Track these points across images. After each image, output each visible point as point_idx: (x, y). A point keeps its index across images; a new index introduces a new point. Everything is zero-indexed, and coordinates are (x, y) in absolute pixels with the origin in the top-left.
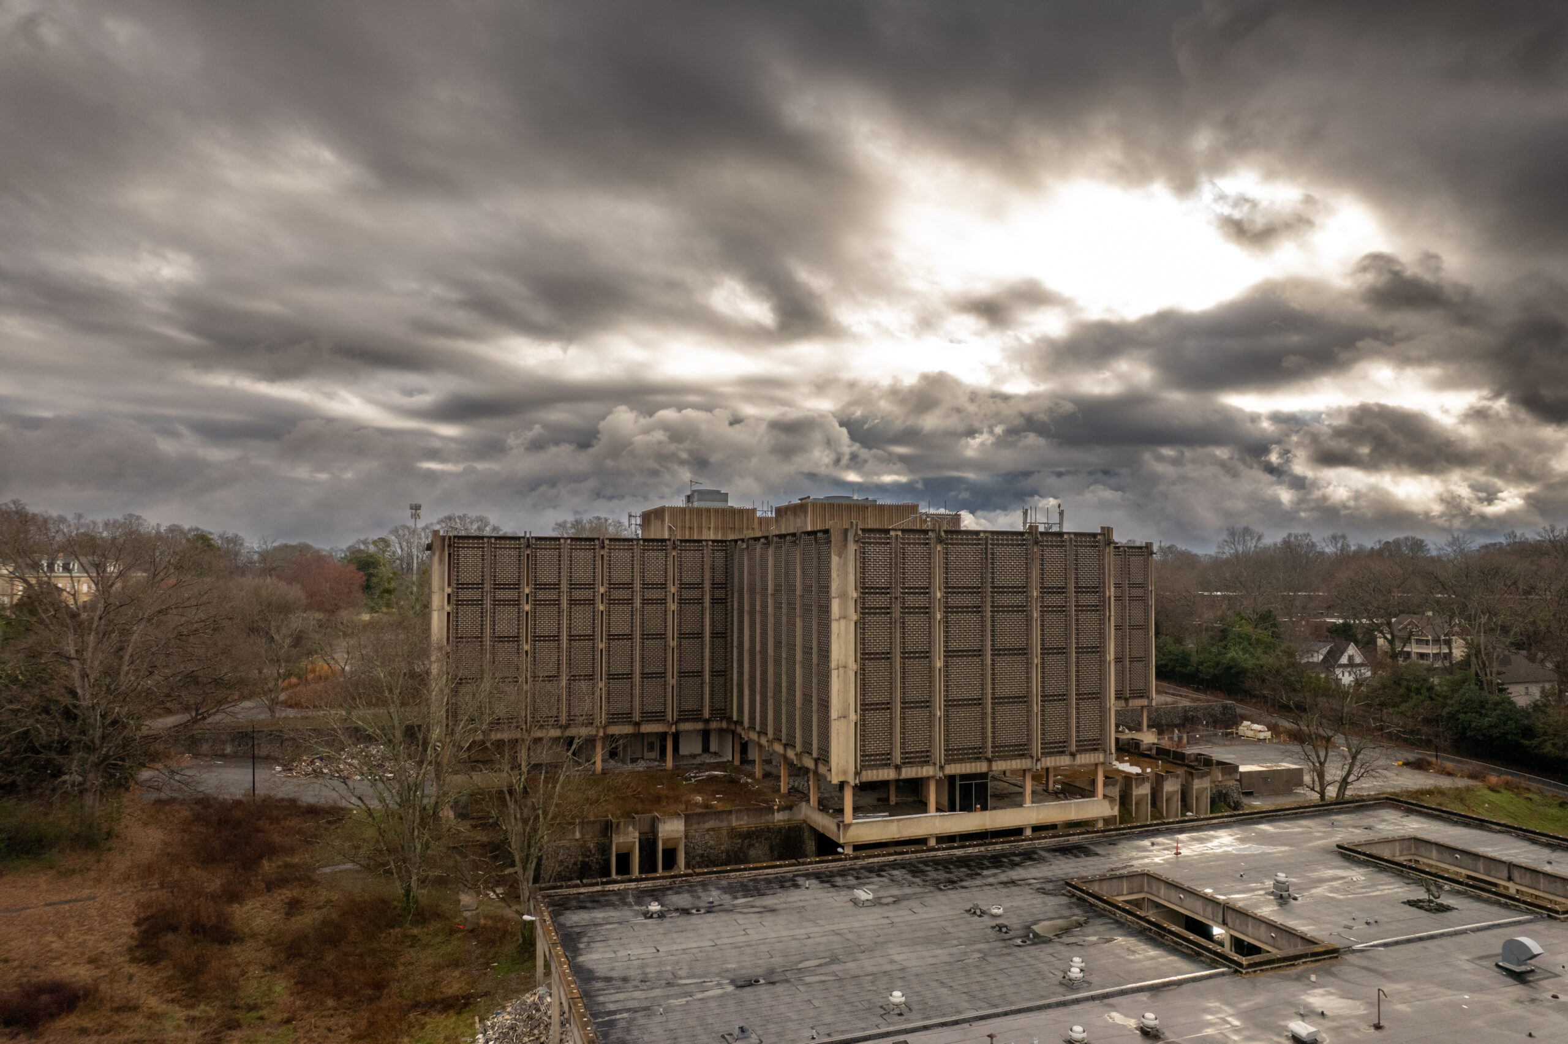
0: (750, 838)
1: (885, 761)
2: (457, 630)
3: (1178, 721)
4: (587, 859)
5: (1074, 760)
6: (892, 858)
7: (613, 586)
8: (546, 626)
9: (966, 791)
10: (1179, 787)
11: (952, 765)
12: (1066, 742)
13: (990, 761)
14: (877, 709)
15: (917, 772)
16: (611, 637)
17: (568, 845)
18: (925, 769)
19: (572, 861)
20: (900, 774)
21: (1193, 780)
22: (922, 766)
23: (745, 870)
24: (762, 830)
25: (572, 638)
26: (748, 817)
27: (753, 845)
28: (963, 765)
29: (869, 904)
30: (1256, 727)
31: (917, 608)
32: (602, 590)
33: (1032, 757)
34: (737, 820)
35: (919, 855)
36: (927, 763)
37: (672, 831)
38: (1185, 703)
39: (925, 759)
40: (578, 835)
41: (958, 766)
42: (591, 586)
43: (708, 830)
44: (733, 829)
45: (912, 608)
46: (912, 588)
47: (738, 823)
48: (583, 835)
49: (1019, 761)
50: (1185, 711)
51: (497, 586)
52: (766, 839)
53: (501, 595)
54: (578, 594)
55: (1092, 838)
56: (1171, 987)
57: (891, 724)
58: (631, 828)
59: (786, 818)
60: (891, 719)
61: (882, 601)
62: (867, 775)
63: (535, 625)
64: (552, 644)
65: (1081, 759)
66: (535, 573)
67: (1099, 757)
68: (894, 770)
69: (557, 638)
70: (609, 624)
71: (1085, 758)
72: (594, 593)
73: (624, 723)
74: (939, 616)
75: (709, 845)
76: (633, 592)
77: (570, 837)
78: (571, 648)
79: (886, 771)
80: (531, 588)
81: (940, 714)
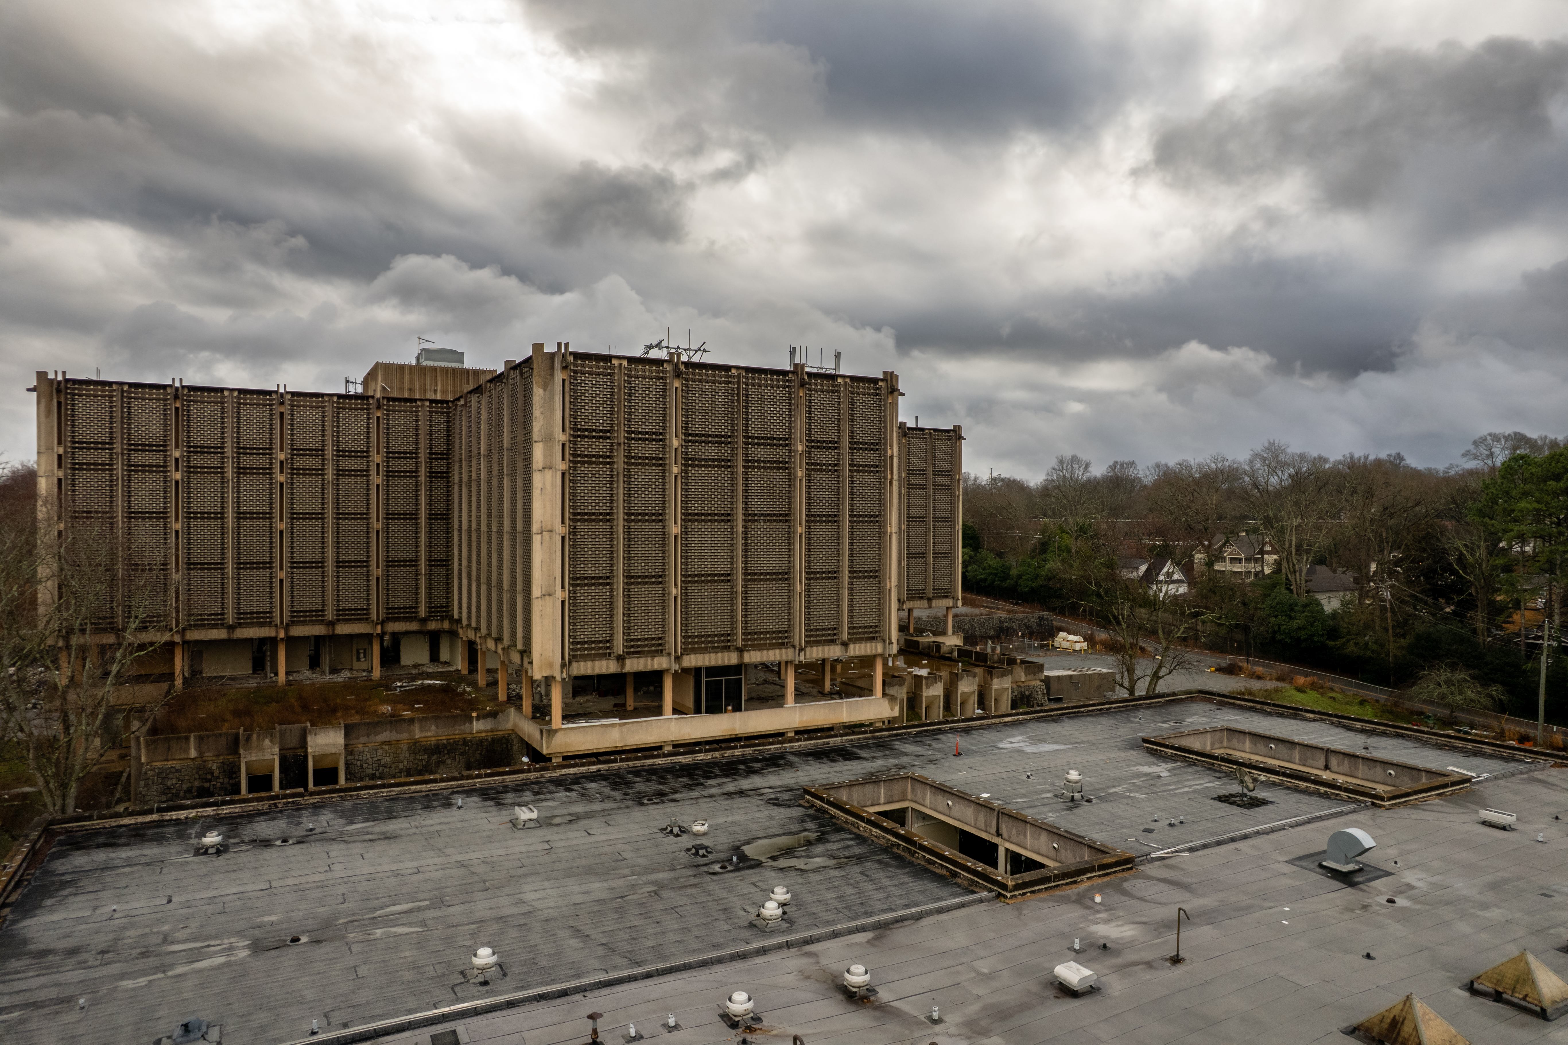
0: (440, 753)
1: (604, 650)
2: (74, 501)
3: (992, 633)
4: (207, 785)
5: (846, 650)
6: (594, 768)
7: (296, 451)
8: (205, 500)
9: (714, 689)
10: (976, 687)
11: (693, 656)
12: (836, 629)
13: (741, 651)
14: (593, 584)
15: (647, 663)
16: (295, 516)
17: (178, 767)
18: (656, 660)
19: (185, 786)
20: (623, 666)
21: (992, 679)
22: (653, 657)
23: (382, 786)
24: (456, 743)
25: (240, 516)
26: (437, 727)
27: (444, 762)
28: (707, 656)
29: (532, 824)
30: (1072, 637)
31: (647, 458)
32: (281, 456)
33: (794, 647)
34: (421, 730)
35: (631, 764)
36: (660, 653)
37: (327, 745)
38: (1001, 614)
39: (657, 648)
40: (193, 753)
41: (700, 657)
42: (268, 451)
43: (383, 743)
44: (416, 742)
45: (640, 458)
46: (640, 433)
47: (423, 735)
48: (201, 755)
49: (777, 651)
50: (1000, 621)
51: (135, 448)
52: (461, 754)
53: (140, 458)
54: (247, 461)
55: (859, 739)
56: (906, 923)
57: (611, 603)
58: (267, 742)
59: (489, 728)
60: (611, 597)
61: (599, 447)
62: (579, 668)
63: (189, 497)
64: (213, 523)
65: (854, 649)
66: (189, 432)
67: (876, 648)
68: (615, 661)
69: (220, 515)
70: (292, 499)
71: (860, 648)
72: (271, 459)
73: (313, 623)
74: (675, 470)
75: (383, 762)
76: (323, 460)
77: (183, 756)
78: (239, 528)
79: (604, 663)
80: (182, 451)
81: (676, 591)
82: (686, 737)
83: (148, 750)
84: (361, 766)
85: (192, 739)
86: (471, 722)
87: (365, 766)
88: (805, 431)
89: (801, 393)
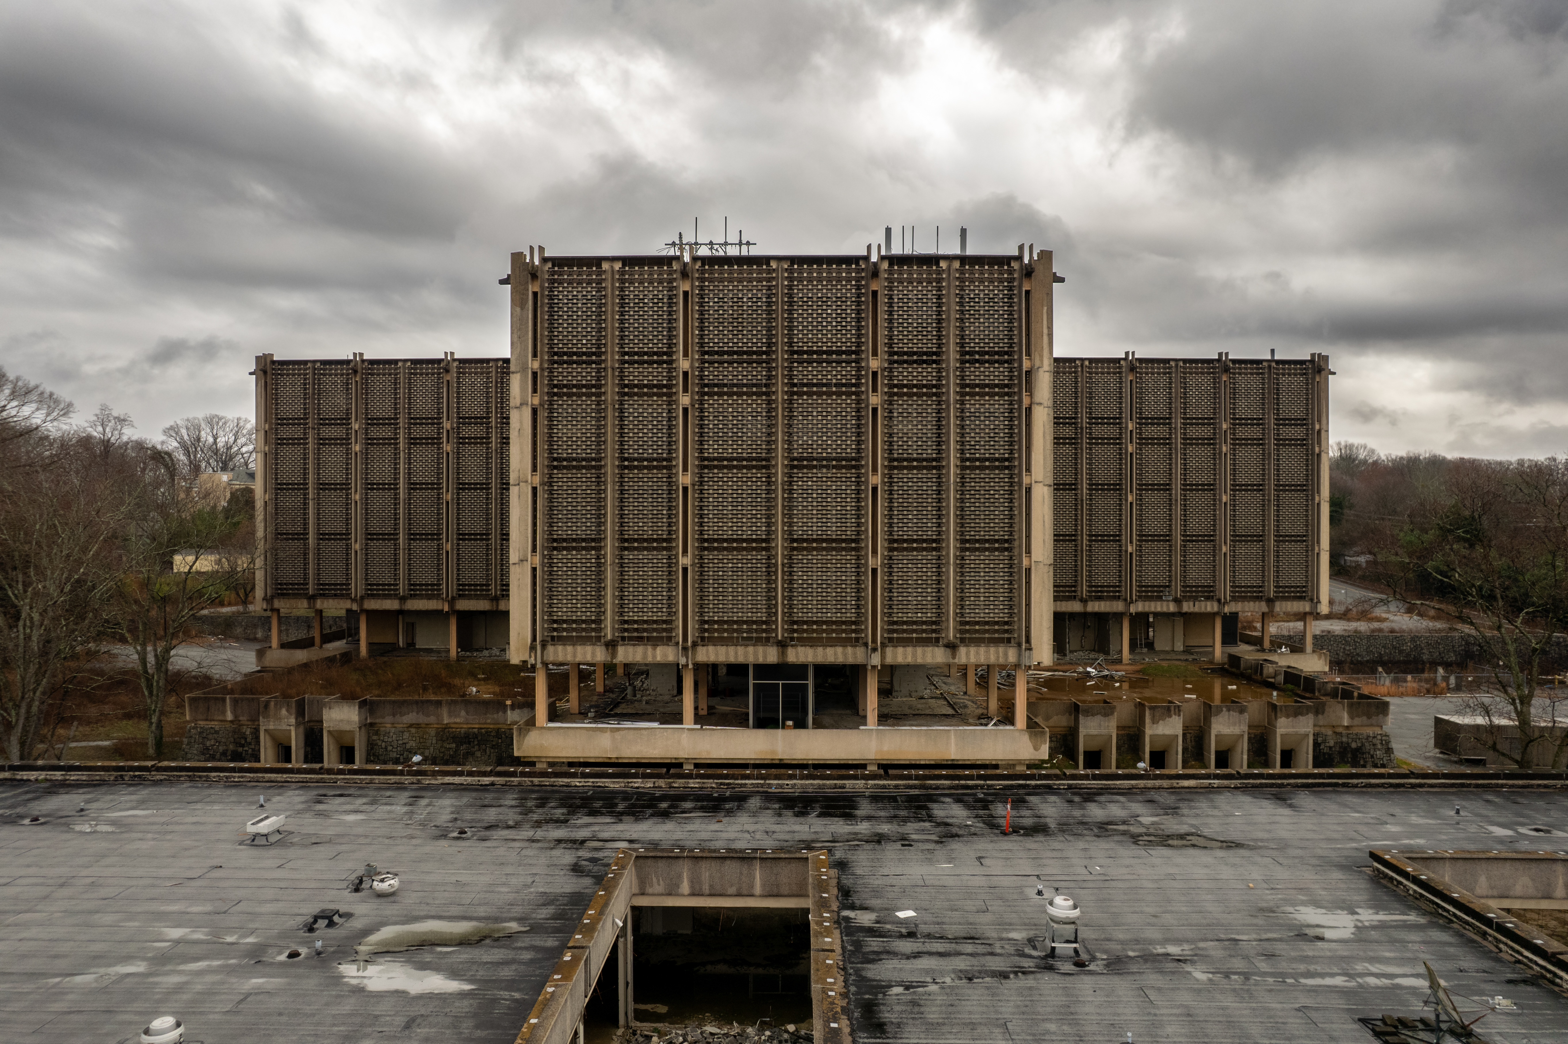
0: (469, 743)
1: (588, 632)
2: (276, 474)
4: (240, 749)
5: (954, 658)
7: (464, 420)
8: (381, 471)
9: (765, 695)
10: (1246, 729)
11: (711, 648)
12: (937, 623)
13: (782, 645)
14: (574, 548)
15: (645, 654)
16: (462, 487)
17: (217, 728)
18: (659, 650)
19: (221, 749)
20: (614, 655)
21: (1276, 719)
22: (655, 646)
24: (488, 733)
25: (413, 487)
26: (467, 713)
28: (731, 649)
31: (645, 386)
32: (447, 425)
33: (866, 645)
34: (450, 716)
36: (668, 640)
37: (342, 721)
39: (659, 634)
40: (229, 716)
41: (722, 650)
42: (436, 421)
43: (411, 726)
44: (447, 727)
45: (636, 386)
46: (636, 354)
47: (452, 720)
48: (236, 719)
49: (839, 650)
51: (324, 422)
52: (493, 747)
53: (328, 432)
54: (418, 432)
55: (896, 787)
57: (598, 573)
58: (284, 712)
59: (524, 719)
60: (599, 565)
61: (583, 374)
62: (556, 652)
63: (367, 469)
64: (387, 494)
65: (968, 654)
66: (367, 404)
67: (1006, 655)
68: (603, 648)
69: (394, 487)
70: (458, 469)
71: (977, 653)
72: (439, 429)
74: (685, 400)
75: (408, 746)
76: (488, 428)
77: (221, 718)
78: (410, 499)
79: (589, 649)
80: (361, 423)
81: (685, 561)
82: (704, 755)
83: (191, 709)
84: (386, 748)
85: (228, 701)
86: (505, 712)
87: (390, 748)
88: (881, 340)
89: (874, 286)
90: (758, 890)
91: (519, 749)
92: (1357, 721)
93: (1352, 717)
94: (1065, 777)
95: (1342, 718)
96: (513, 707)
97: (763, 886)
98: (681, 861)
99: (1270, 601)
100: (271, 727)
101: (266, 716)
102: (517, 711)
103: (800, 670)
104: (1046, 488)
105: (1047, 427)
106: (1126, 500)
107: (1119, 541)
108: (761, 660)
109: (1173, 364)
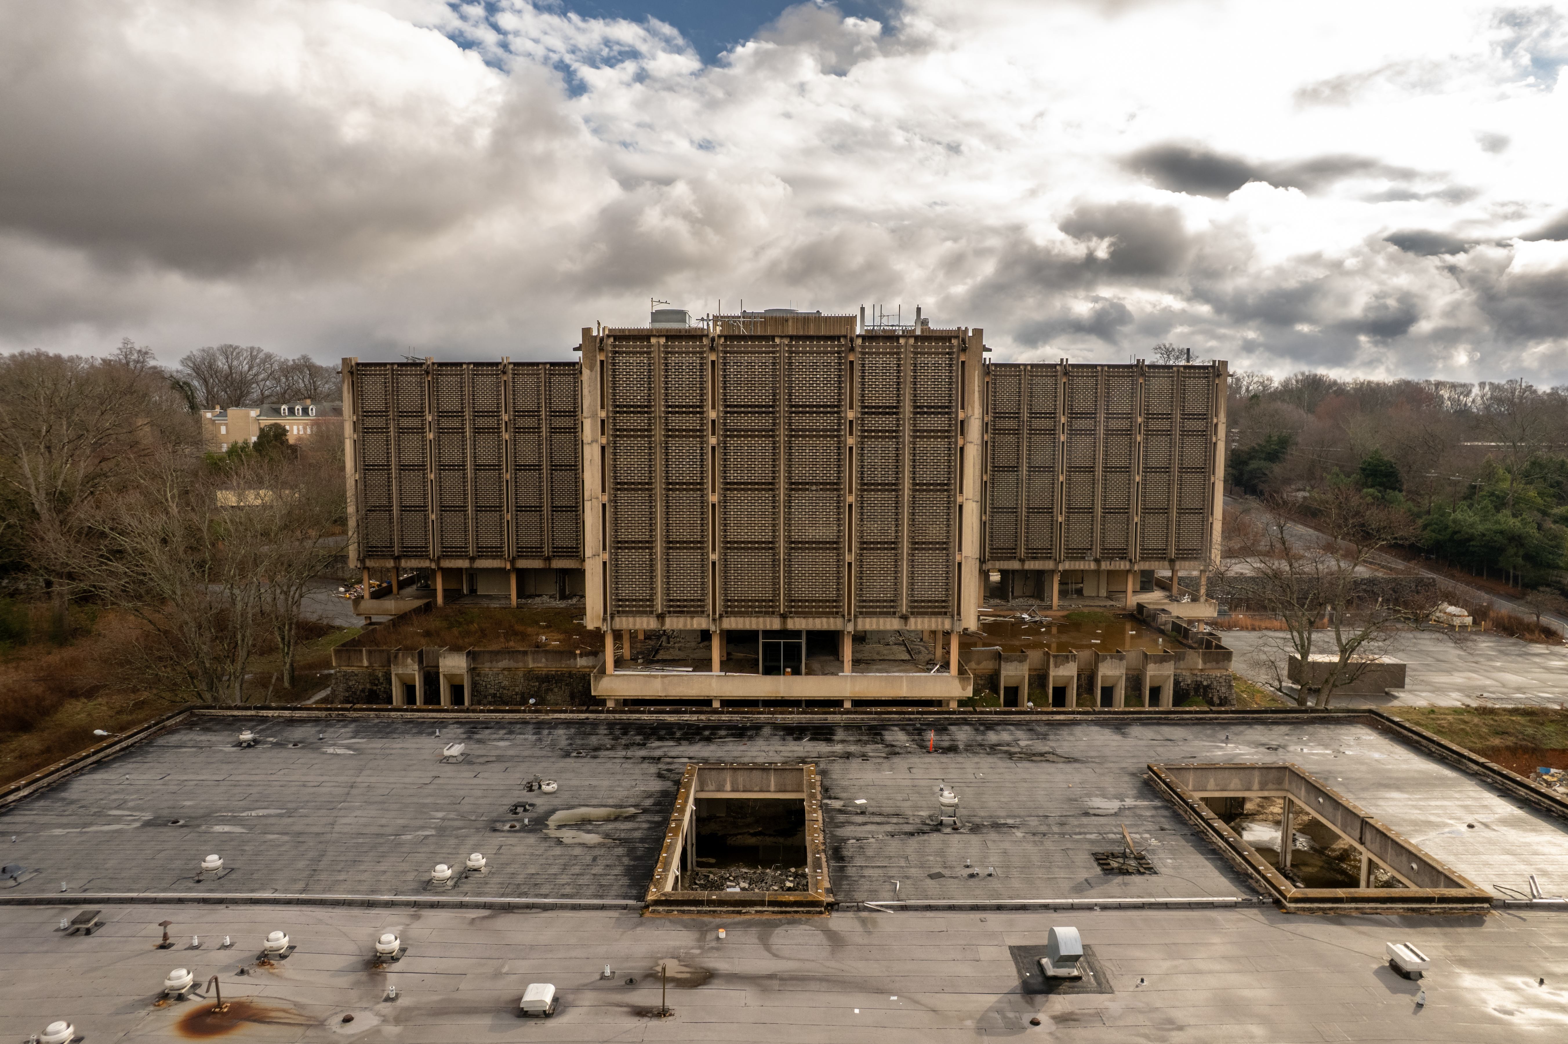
0: (549, 682)
1: (644, 607)
2: (364, 458)
4: (375, 688)
5: (906, 626)
7: (519, 413)
8: (452, 455)
9: (771, 651)
10: (1125, 671)
11: (733, 619)
12: (894, 601)
13: (784, 617)
14: (633, 548)
15: (685, 624)
16: (518, 468)
17: (356, 672)
18: (695, 620)
19: (361, 687)
20: (663, 624)
22: (692, 617)
24: (563, 674)
25: (478, 468)
26: (547, 660)
27: (552, 690)
28: (747, 620)
30: (1456, 609)
31: (684, 430)
32: (505, 417)
33: (843, 616)
34: (534, 662)
36: (698, 614)
37: (453, 667)
39: (696, 609)
40: (366, 663)
41: (740, 620)
42: (496, 414)
43: (504, 669)
44: (531, 670)
45: (677, 430)
46: (677, 406)
47: (535, 665)
48: (371, 665)
49: (825, 620)
51: (402, 414)
52: (567, 685)
53: (405, 422)
54: (482, 422)
55: (862, 719)
57: (651, 566)
58: (409, 660)
59: (590, 664)
60: (651, 560)
61: (637, 421)
62: (621, 622)
63: (440, 453)
64: (457, 474)
65: (916, 623)
66: (438, 400)
67: (943, 623)
68: (655, 619)
69: (462, 467)
70: (515, 453)
71: (923, 622)
72: (498, 421)
73: (534, 557)
74: (713, 441)
75: (503, 685)
76: (539, 420)
77: (359, 664)
78: (476, 478)
79: (645, 619)
80: (433, 415)
81: (714, 557)
82: (728, 694)
83: (336, 659)
84: (486, 686)
85: (364, 652)
86: (575, 659)
87: (489, 686)
88: (856, 397)
89: (851, 358)
90: (772, 788)
91: (595, 690)
92: (1208, 665)
93: (1205, 662)
94: (975, 712)
95: (1197, 663)
96: (581, 655)
97: (776, 785)
98: (725, 771)
99: (1172, 561)
100: (400, 672)
101: (396, 664)
102: (584, 658)
103: (797, 634)
104: (975, 504)
105: (976, 459)
106: (1058, 480)
107: (1051, 512)
108: (768, 628)
109: (1099, 368)
